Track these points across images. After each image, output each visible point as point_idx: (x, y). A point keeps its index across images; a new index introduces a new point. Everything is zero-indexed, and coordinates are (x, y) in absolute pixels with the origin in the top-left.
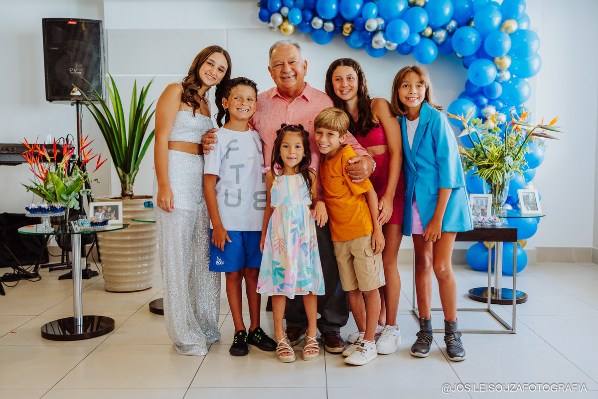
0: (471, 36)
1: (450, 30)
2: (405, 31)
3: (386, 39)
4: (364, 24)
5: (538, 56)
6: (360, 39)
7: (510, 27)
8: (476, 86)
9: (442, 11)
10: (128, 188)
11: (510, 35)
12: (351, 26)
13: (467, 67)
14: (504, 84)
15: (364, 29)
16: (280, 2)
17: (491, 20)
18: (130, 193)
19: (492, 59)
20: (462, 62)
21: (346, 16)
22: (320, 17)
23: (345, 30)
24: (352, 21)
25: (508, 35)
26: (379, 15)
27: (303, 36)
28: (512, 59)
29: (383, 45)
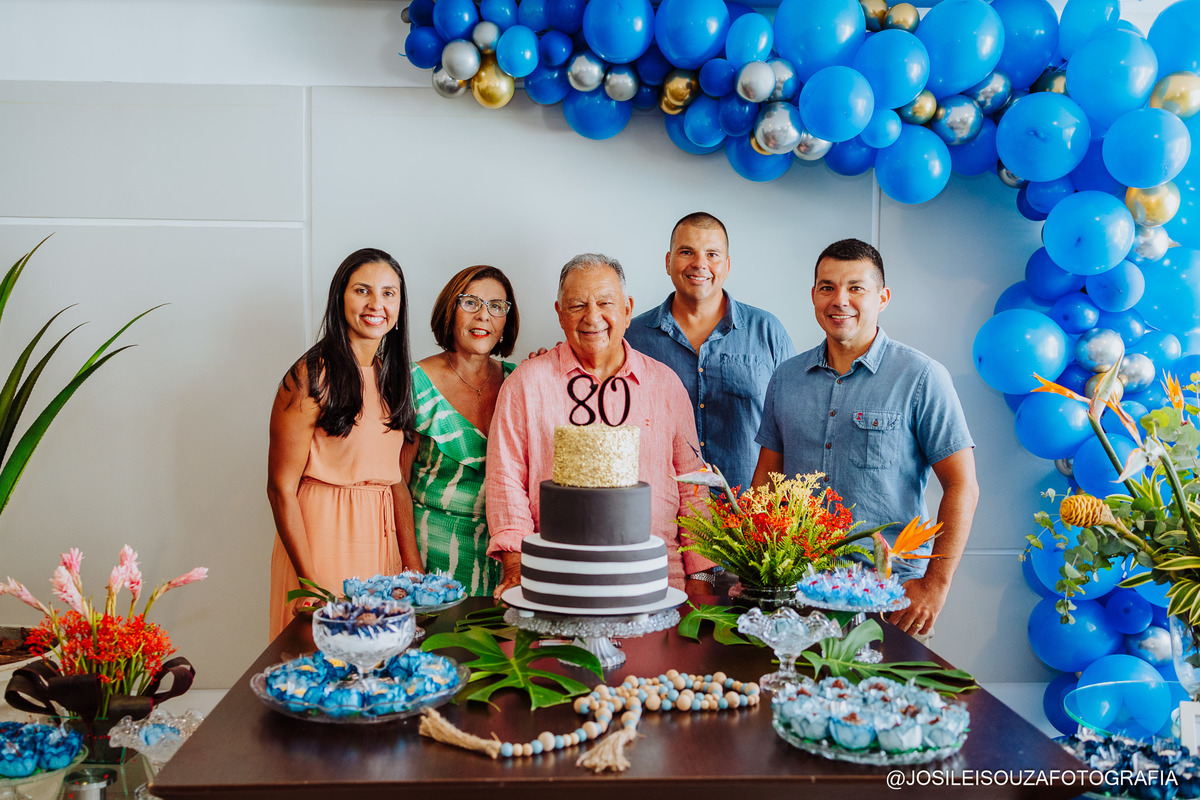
0: (1063, 122)
1: (989, 103)
2: (861, 104)
3: (801, 127)
4: (733, 80)
6: (716, 125)
7: (1183, 97)
8: (1064, 272)
9: (972, 45)
11: (1186, 119)
12: (689, 86)
14: (1147, 266)
15: (731, 94)
16: (471, 6)
17: (1123, 75)
19: (1120, 191)
21: (674, 54)
22: (594, 57)
23: (669, 98)
24: (694, 71)
25: (1179, 119)
26: (776, 54)
27: (538, 112)
28: (1185, 194)
29: (788, 146)
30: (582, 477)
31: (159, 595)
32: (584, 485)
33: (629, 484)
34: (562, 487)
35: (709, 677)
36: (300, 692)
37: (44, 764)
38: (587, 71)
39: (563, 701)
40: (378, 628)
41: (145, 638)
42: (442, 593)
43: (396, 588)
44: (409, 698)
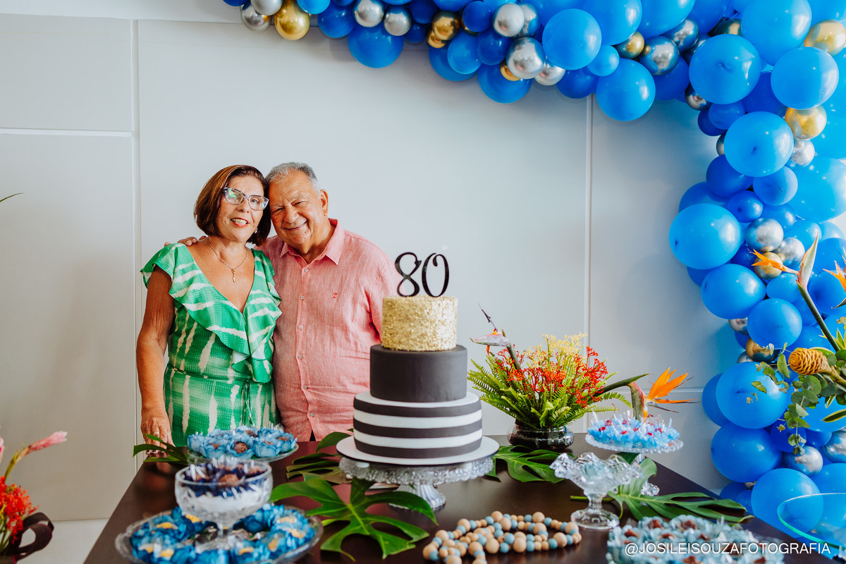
0: (741, 57)
1: (681, 44)
2: (593, 39)
3: (544, 58)
4: (491, 17)
6: (474, 55)
7: (830, 39)
12: (453, 24)
14: (799, 170)
15: (489, 29)
17: (787, 22)
23: (436, 33)
24: (455, 12)
25: (831, 57)
27: (326, 45)
29: (532, 73)
30: (411, 342)
31: (19, 458)
32: (413, 349)
33: (450, 347)
34: (392, 351)
35: (529, 517)
36: (168, 553)
38: (370, 12)
39: (408, 547)
40: (241, 489)
41: (7, 500)
42: (279, 445)
43: (238, 443)
44: (273, 555)
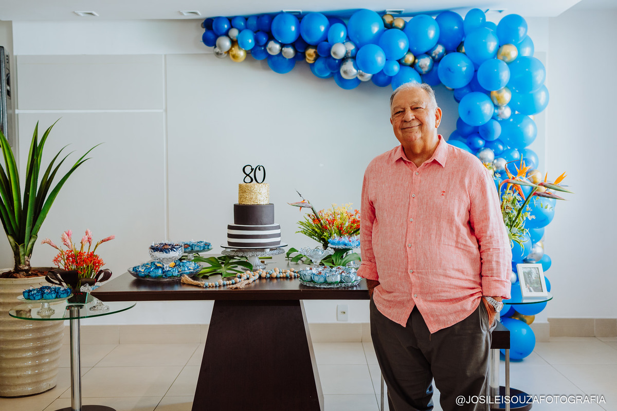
0: (461, 65)
1: (437, 57)
3: (357, 68)
4: (330, 50)
5: (544, 88)
6: (326, 68)
7: (509, 54)
8: (469, 126)
9: (426, 35)
10: (22, 261)
11: (508, 64)
12: (315, 52)
13: (458, 101)
14: (503, 122)
15: (330, 56)
17: (485, 45)
18: (27, 268)
19: (488, 93)
20: (453, 96)
21: (308, 40)
22: (277, 42)
23: (308, 56)
24: (315, 46)
25: (505, 64)
26: (348, 38)
28: (513, 92)
29: (354, 76)
30: (246, 201)
32: (247, 204)
33: (265, 203)
36: (143, 270)
37: (58, 296)
38: (274, 48)
40: (170, 250)
43: (186, 244)
44: (179, 272)
